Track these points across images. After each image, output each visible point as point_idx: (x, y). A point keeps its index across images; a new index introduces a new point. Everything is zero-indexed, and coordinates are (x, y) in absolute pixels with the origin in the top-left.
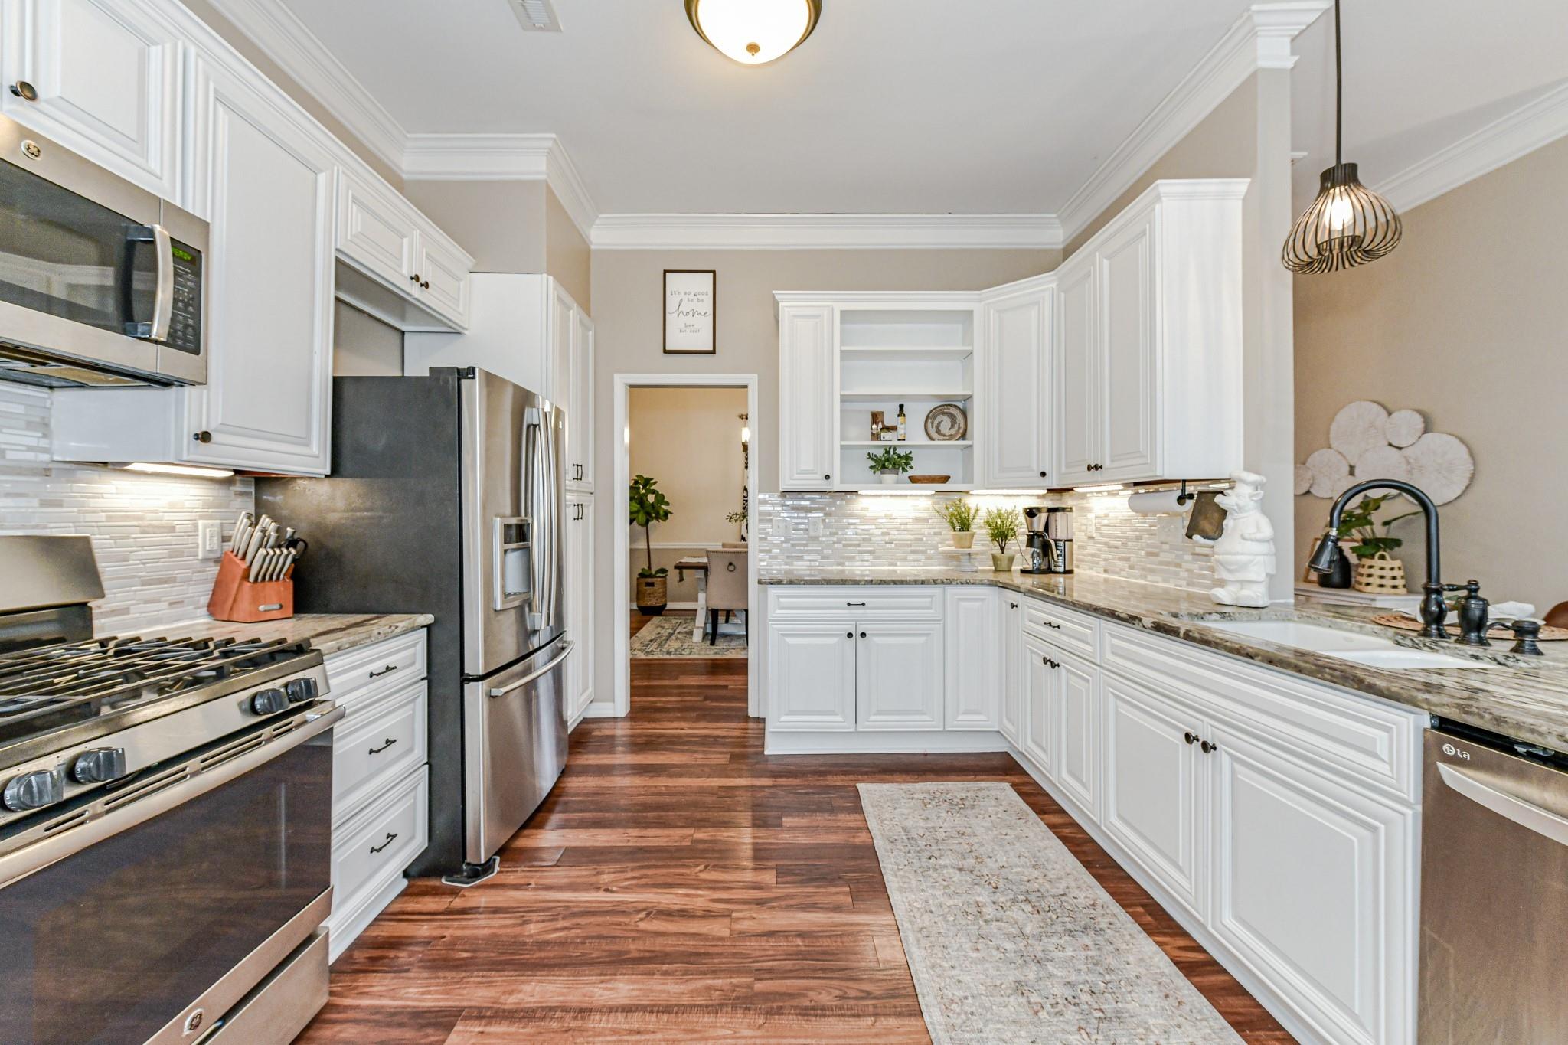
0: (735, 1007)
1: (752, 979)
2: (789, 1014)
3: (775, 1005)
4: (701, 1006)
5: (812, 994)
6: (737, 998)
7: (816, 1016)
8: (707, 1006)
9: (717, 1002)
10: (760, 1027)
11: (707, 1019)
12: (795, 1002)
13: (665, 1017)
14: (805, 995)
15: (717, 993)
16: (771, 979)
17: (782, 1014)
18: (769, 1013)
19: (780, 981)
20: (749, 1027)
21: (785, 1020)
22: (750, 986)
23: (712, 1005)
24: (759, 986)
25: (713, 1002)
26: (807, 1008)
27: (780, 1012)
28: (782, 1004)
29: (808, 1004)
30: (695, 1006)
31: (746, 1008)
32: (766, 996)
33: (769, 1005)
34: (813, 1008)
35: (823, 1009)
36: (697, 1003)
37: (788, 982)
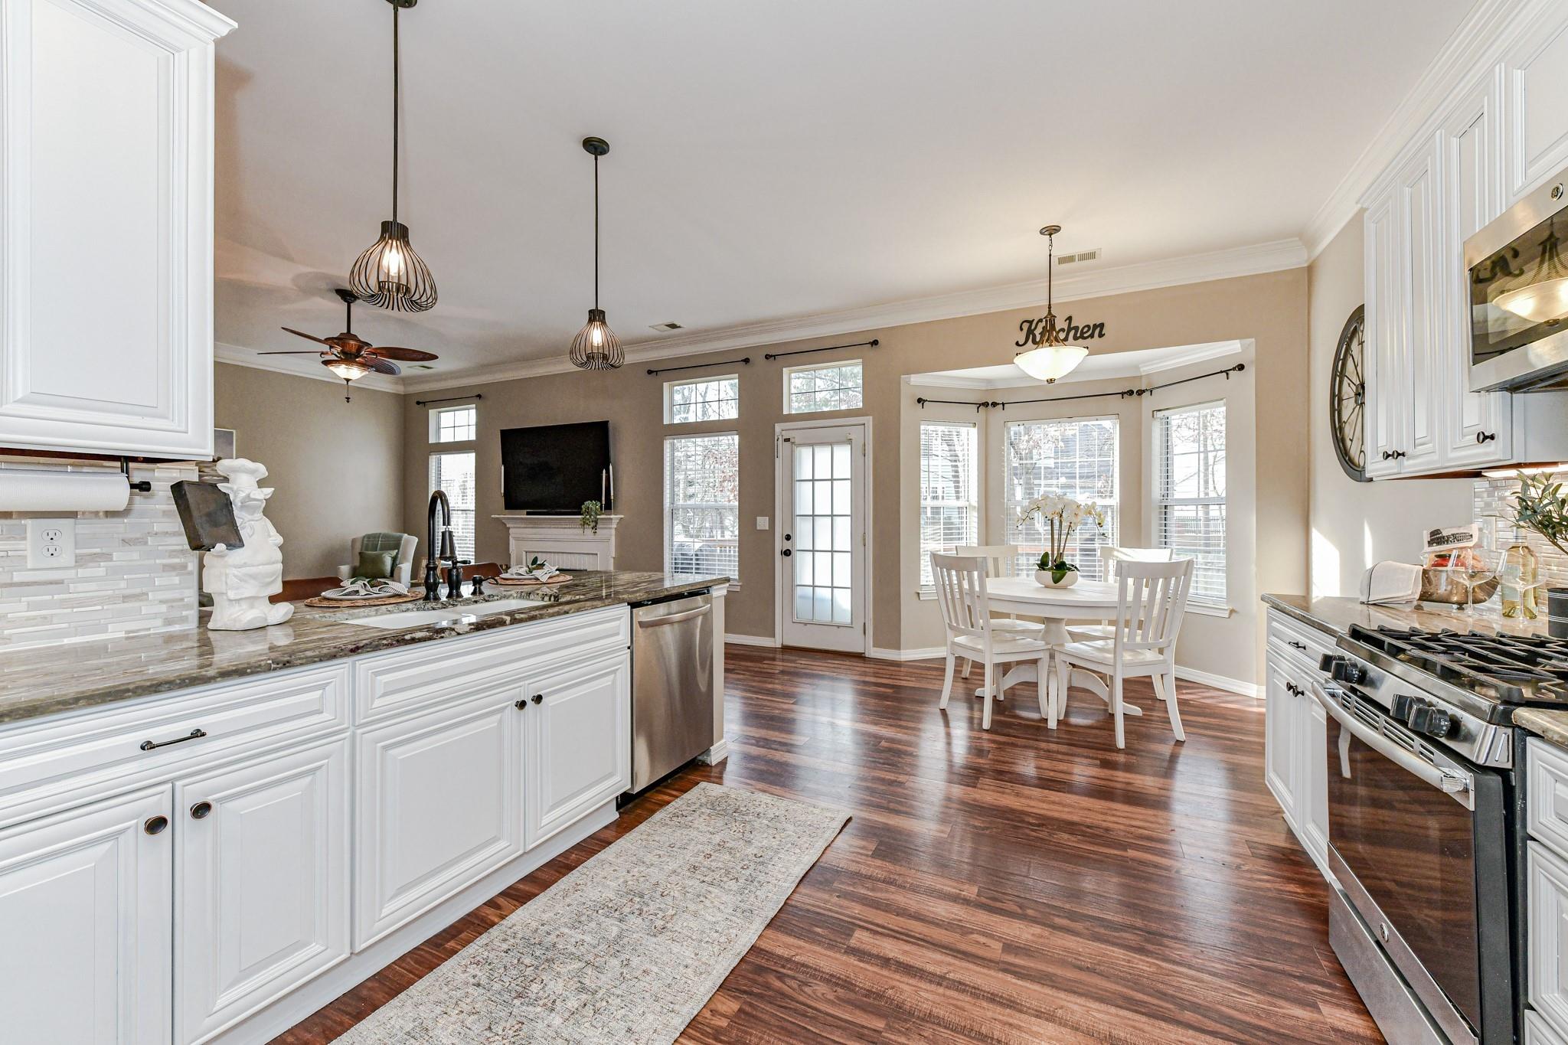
0: (911, 1014)
1: (883, 1034)
2: (862, 988)
3: (871, 1001)
4: (946, 1027)
5: (831, 996)
6: (905, 1021)
7: (839, 978)
8: (939, 1024)
9: (928, 1025)
10: (893, 988)
11: (941, 1012)
12: (852, 996)
13: (984, 1030)
14: (838, 998)
15: (926, 1035)
16: (863, 1027)
17: (868, 990)
18: (880, 996)
19: (855, 1021)
20: (902, 992)
21: (868, 985)
22: (890, 1028)
23: (934, 1023)
24: (880, 1024)
25: (931, 1026)
26: (843, 987)
27: (869, 993)
28: (865, 999)
29: (839, 990)
30: (952, 1030)
31: (900, 1008)
32: (878, 1013)
33: (876, 1003)
34: (837, 984)
35: (828, 981)
36: (949, 1032)
37: (847, 1016)
